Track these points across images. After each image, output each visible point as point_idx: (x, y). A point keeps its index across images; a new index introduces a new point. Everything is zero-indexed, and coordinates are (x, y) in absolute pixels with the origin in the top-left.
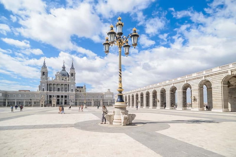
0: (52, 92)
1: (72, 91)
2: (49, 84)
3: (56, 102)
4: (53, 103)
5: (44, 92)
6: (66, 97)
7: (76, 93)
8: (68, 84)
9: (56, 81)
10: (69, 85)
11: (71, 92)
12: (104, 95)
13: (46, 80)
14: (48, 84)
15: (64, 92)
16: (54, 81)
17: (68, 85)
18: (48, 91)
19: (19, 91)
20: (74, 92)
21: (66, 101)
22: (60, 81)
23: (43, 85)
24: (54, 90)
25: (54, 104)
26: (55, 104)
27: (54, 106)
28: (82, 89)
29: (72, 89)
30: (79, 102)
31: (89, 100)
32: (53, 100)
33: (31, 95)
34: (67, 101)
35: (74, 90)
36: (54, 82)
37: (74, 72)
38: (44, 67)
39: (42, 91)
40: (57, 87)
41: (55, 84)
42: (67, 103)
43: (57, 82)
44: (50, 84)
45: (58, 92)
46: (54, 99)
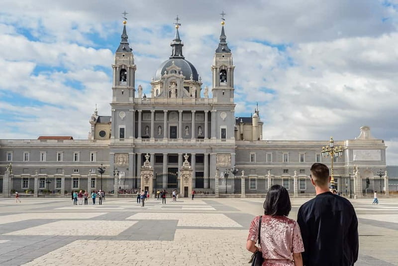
0: (152, 141)
1: (224, 137)
2: (140, 111)
3: (193, 179)
4: (182, 184)
5: (126, 140)
6: (200, 158)
7: (239, 146)
8: (206, 111)
9: (166, 101)
10: (213, 116)
11: (220, 141)
12: (347, 152)
13: (131, 99)
14: (137, 113)
15: (193, 141)
17: (209, 113)
18: (136, 137)
19: (42, 138)
20: (231, 141)
21: (202, 174)
22: (180, 101)
23: (122, 115)
24: (158, 136)
25: (186, 189)
26: (190, 185)
27: (186, 196)
28: (248, 127)
29: (223, 131)
30: (247, 180)
31: (286, 171)
32: (185, 172)
33: (78, 152)
34: (206, 177)
35: (230, 132)
36: (158, 104)
37: (231, 62)
38: (125, 49)
39: (118, 140)
40: (168, 124)
41: (162, 112)
42: (206, 185)
43: (168, 104)
44: (143, 112)
45: (173, 142)
46: (186, 170)
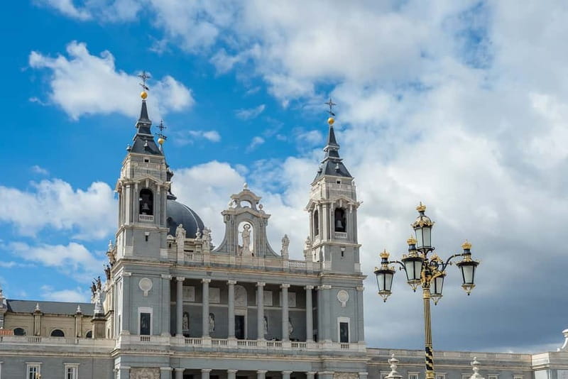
0: (206, 342)
1: (344, 339)
2: (180, 279)
5: (154, 340)
7: (373, 359)
8: (309, 288)
9: (232, 260)
10: (324, 295)
11: (337, 347)
13: (163, 253)
14: (174, 283)
15: (286, 346)
16: (223, 259)
17: (315, 292)
18: (174, 333)
20: (358, 348)
22: (259, 262)
23: (146, 285)
33: (37, 365)
35: (355, 331)
36: (217, 265)
37: (353, 195)
38: (148, 148)
39: (137, 339)
41: (225, 284)
43: (237, 268)
44: (187, 282)
45: (247, 345)
